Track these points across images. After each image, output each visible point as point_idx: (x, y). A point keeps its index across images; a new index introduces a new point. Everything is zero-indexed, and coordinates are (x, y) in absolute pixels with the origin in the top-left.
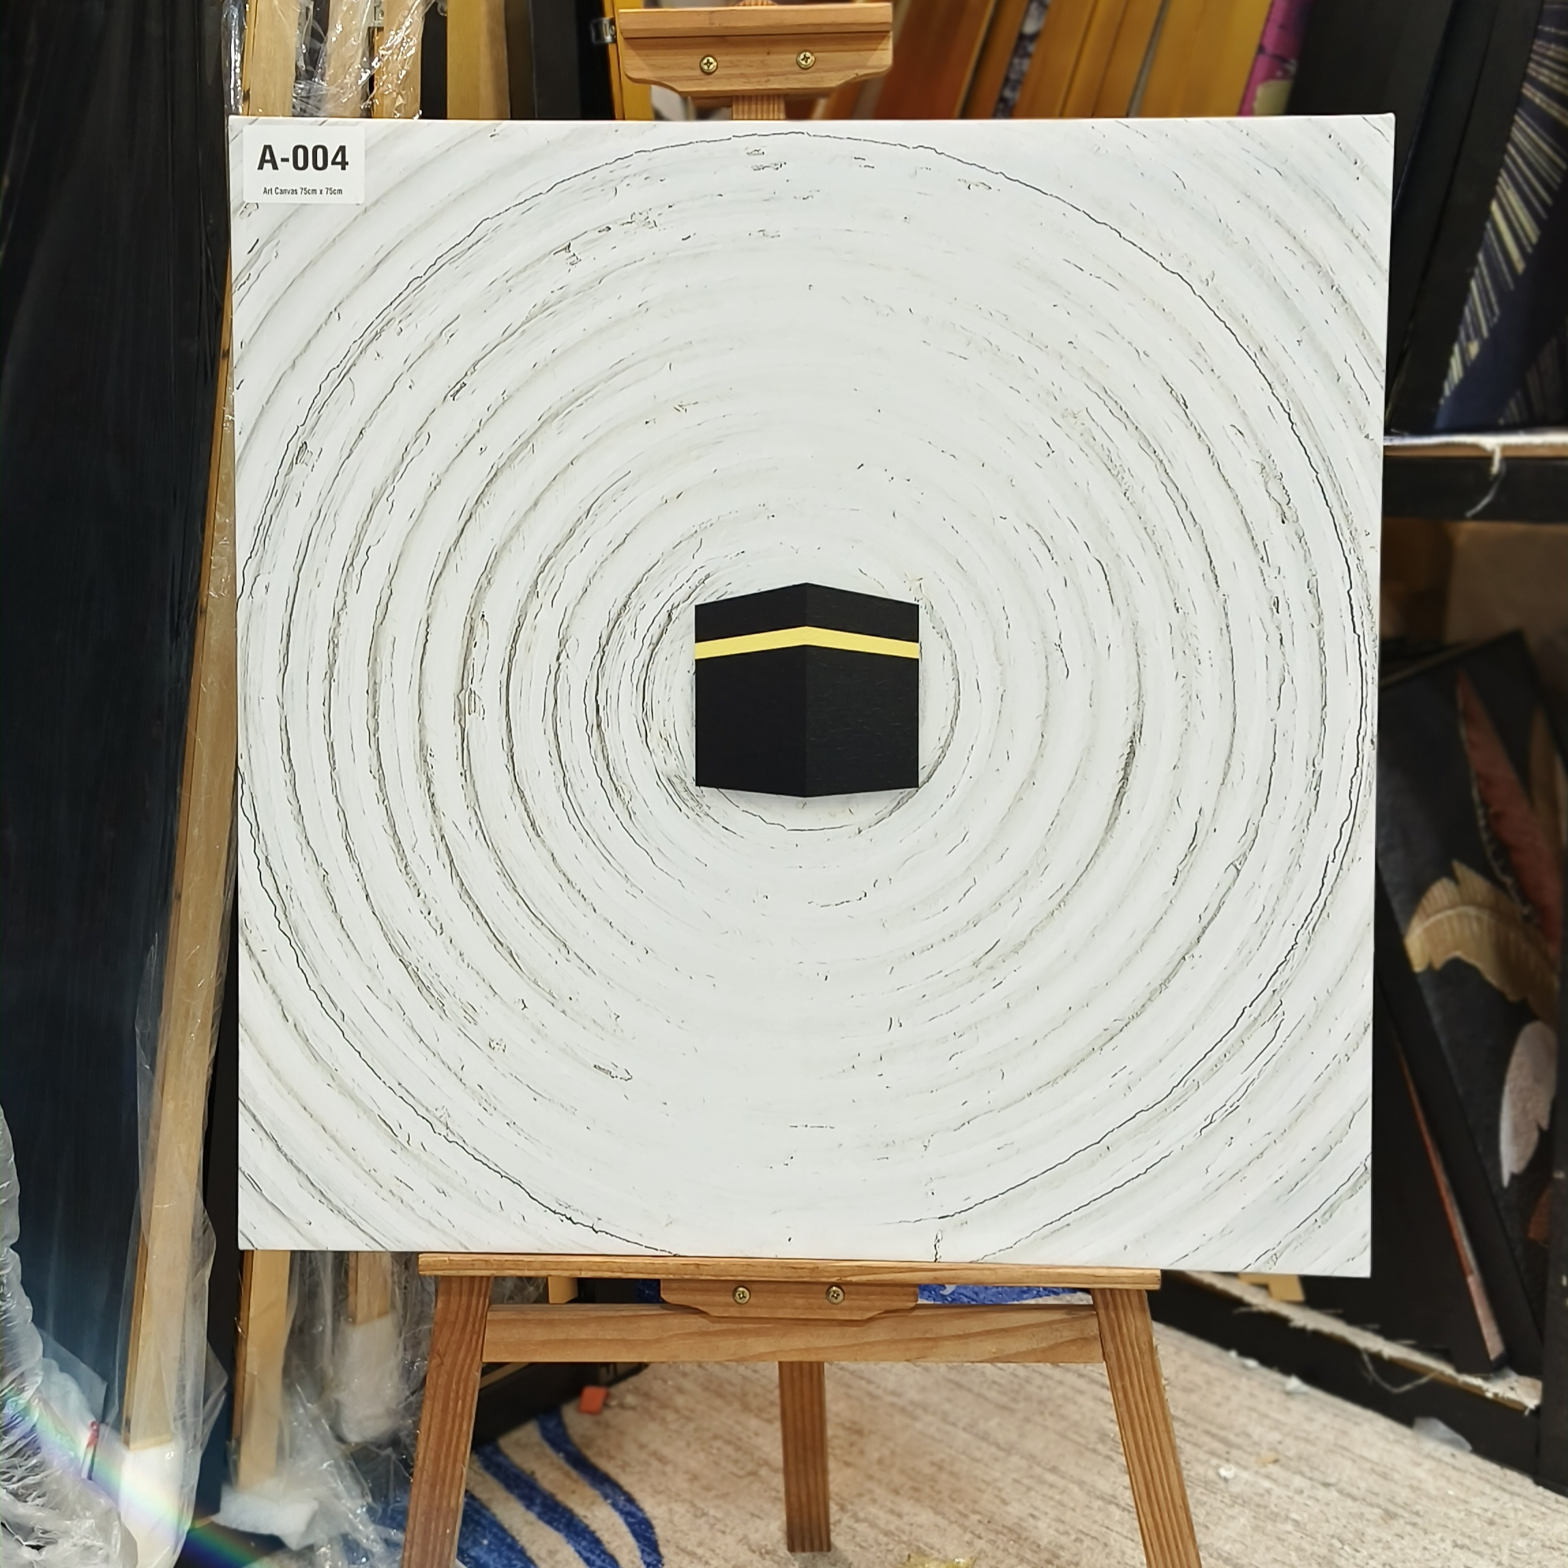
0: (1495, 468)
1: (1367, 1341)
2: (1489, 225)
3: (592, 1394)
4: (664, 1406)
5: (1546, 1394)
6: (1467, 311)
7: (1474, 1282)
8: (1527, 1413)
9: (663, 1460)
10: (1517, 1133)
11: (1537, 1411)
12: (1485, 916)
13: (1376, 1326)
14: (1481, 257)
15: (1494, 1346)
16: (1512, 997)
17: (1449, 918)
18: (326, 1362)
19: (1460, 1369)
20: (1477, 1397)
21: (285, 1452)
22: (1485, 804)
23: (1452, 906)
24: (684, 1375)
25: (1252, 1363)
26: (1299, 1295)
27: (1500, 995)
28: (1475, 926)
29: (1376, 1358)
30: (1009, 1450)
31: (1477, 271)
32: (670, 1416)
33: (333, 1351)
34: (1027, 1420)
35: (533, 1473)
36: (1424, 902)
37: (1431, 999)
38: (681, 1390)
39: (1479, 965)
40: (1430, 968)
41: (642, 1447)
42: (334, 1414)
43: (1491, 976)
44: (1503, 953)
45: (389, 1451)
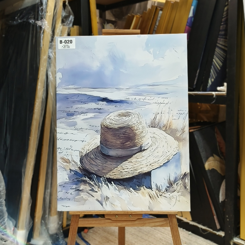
0: (214, 96)
1: (200, 226)
2: (213, 63)
3: (86, 230)
4: (96, 232)
5: (225, 234)
6: (211, 74)
7: (215, 217)
8: (222, 237)
9: (95, 239)
10: (222, 195)
11: (224, 237)
12: (219, 163)
13: (202, 224)
14: (212, 67)
15: (218, 227)
16: (223, 175)
17: (212, 163)
18: (47, 221)
19: (213, 230)
20: (215, 234)
21: (41, 234)
22: (219, 146)
23: (213, 161)
24: (100, 228)
25: (184, 230)
26: (191, 219)
27: (220, 175)
28: (217, 164)
29: (202, 229)
30: (146, 240)
31: (212, 68)
32: (97, 234)
33: (48, 220)
34: (150, 237)
36: (208, 160)
37: (209, 174)
38: (99, 230)
39: (217, 169)
40: (209, 170)
41: (92, 238)
42: (48, 229)
43: (219, 171)
44: (221, 168)
45: (55, 235)
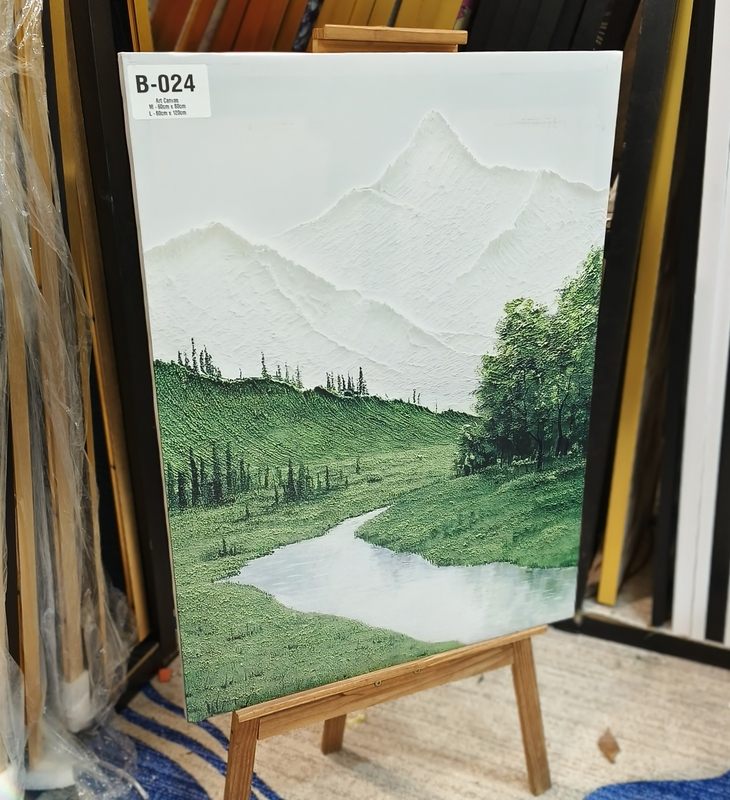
3: (164, 673)
35: (153, 719)
45: (94, 730)
